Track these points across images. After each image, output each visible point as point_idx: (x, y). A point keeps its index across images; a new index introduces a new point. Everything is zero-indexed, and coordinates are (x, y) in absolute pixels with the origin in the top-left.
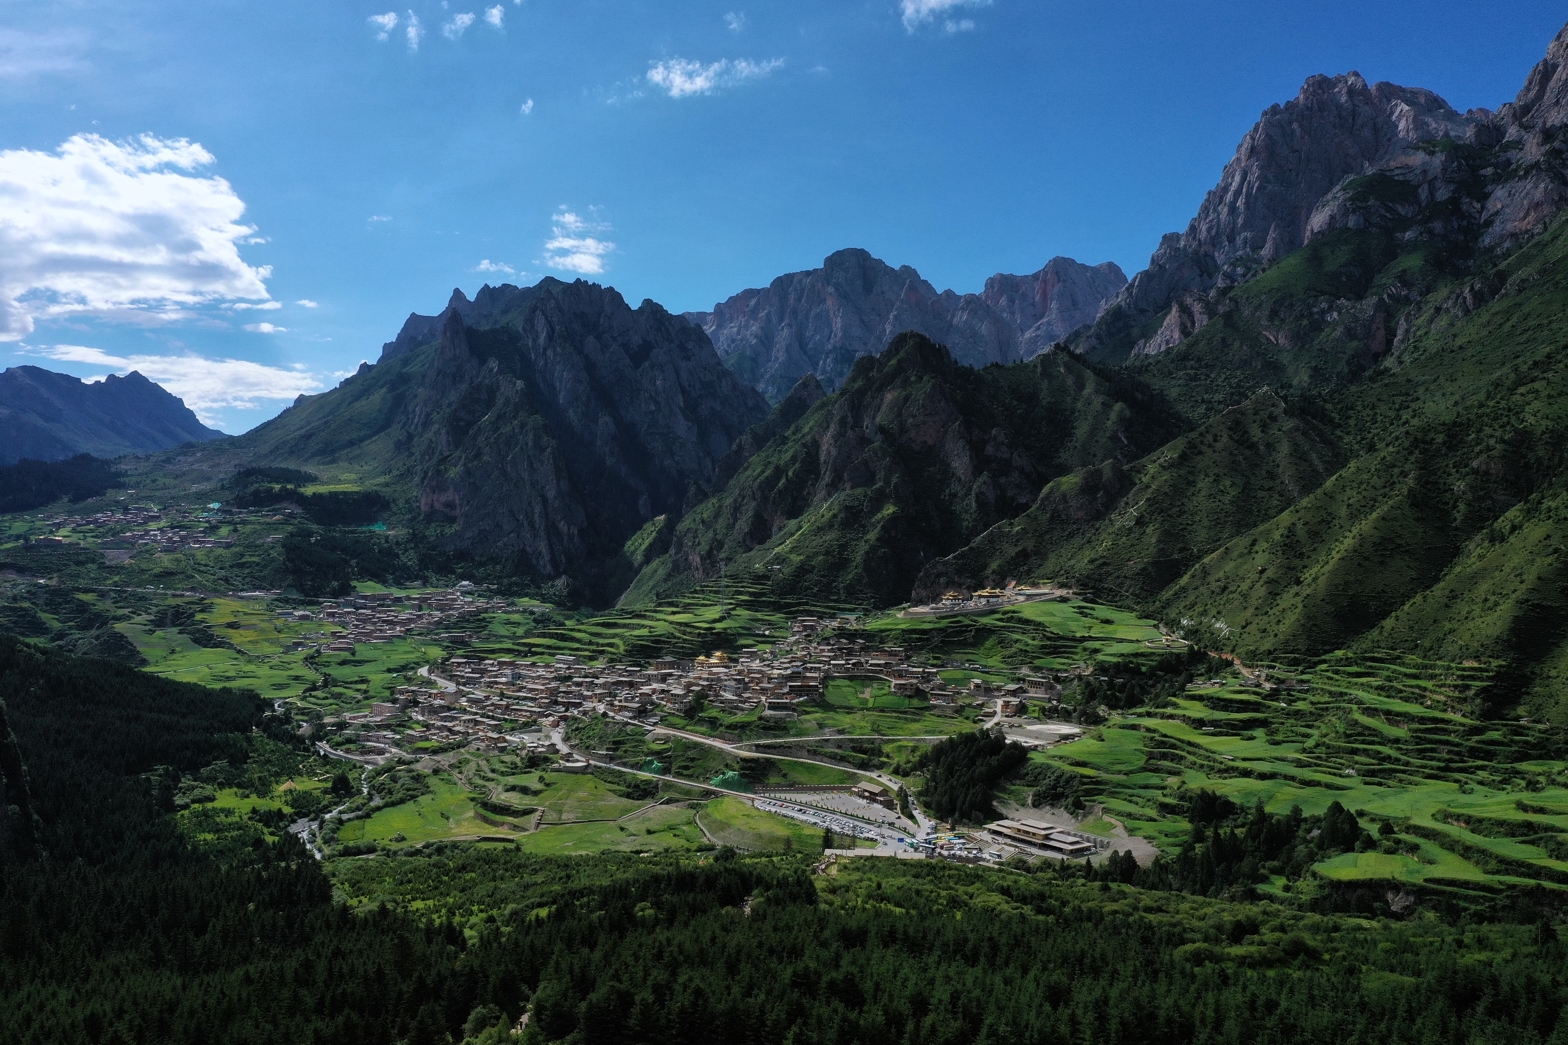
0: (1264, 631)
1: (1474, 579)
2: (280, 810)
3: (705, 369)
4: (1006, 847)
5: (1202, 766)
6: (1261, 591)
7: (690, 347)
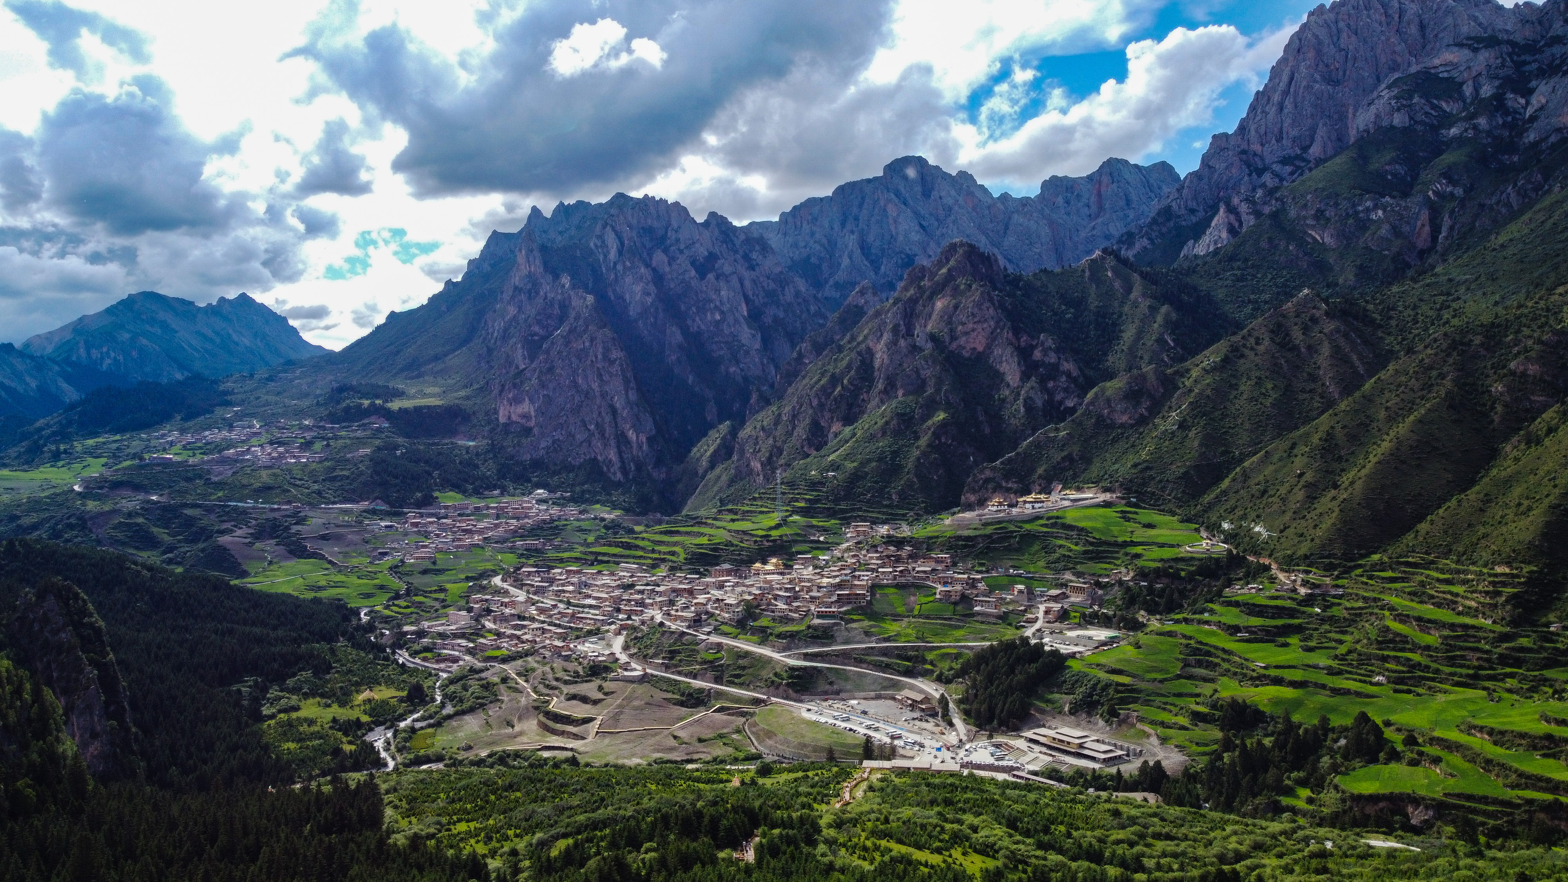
0: (1302, 535)
1: (1507, 483)
2: (358, 719)
3: (768, 278)
4: (1042, 756)
5: (1235, 674)
6: (1300, 495)
7: (754, 257)
